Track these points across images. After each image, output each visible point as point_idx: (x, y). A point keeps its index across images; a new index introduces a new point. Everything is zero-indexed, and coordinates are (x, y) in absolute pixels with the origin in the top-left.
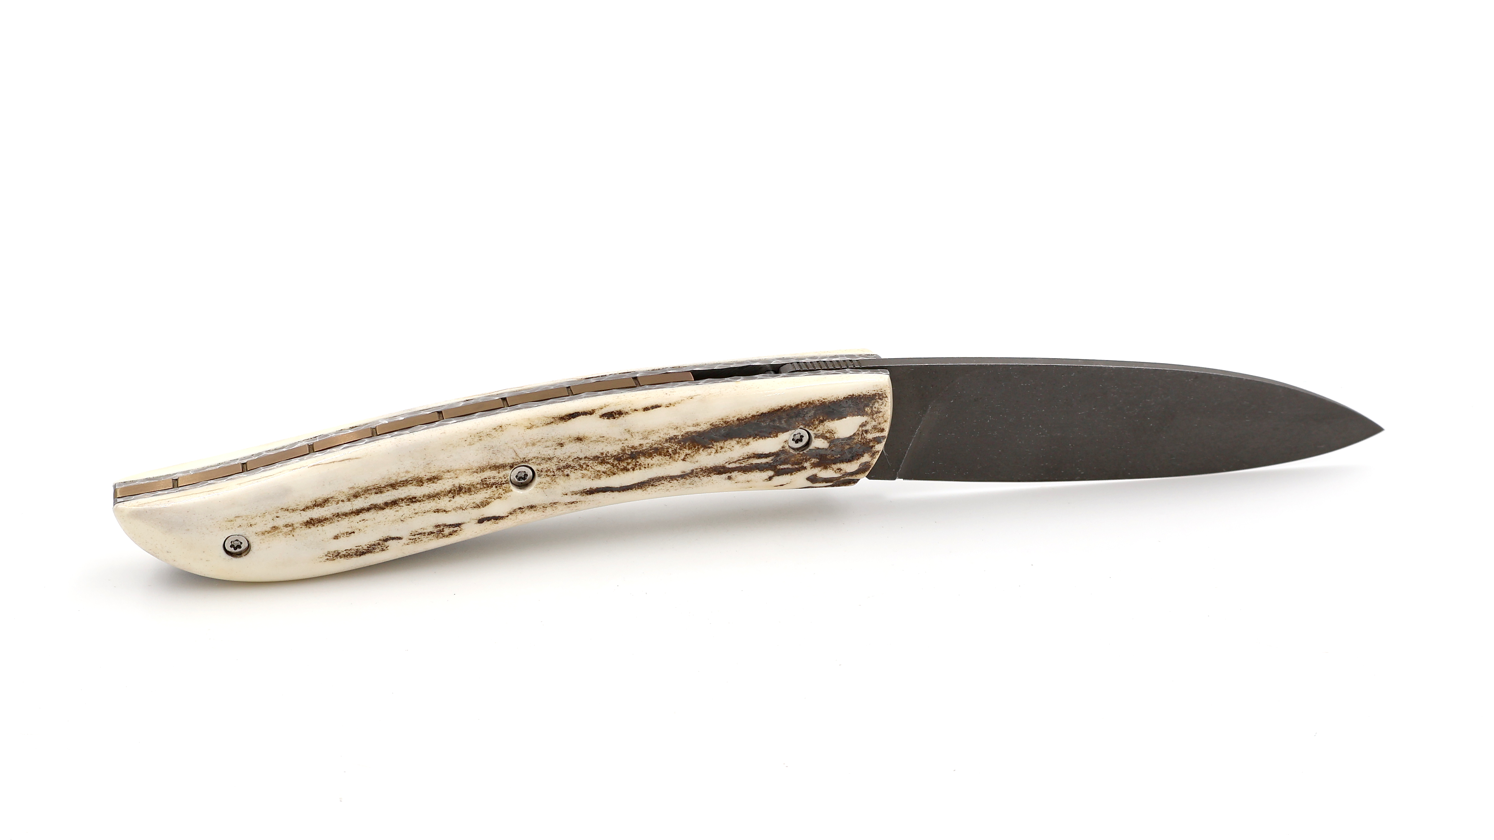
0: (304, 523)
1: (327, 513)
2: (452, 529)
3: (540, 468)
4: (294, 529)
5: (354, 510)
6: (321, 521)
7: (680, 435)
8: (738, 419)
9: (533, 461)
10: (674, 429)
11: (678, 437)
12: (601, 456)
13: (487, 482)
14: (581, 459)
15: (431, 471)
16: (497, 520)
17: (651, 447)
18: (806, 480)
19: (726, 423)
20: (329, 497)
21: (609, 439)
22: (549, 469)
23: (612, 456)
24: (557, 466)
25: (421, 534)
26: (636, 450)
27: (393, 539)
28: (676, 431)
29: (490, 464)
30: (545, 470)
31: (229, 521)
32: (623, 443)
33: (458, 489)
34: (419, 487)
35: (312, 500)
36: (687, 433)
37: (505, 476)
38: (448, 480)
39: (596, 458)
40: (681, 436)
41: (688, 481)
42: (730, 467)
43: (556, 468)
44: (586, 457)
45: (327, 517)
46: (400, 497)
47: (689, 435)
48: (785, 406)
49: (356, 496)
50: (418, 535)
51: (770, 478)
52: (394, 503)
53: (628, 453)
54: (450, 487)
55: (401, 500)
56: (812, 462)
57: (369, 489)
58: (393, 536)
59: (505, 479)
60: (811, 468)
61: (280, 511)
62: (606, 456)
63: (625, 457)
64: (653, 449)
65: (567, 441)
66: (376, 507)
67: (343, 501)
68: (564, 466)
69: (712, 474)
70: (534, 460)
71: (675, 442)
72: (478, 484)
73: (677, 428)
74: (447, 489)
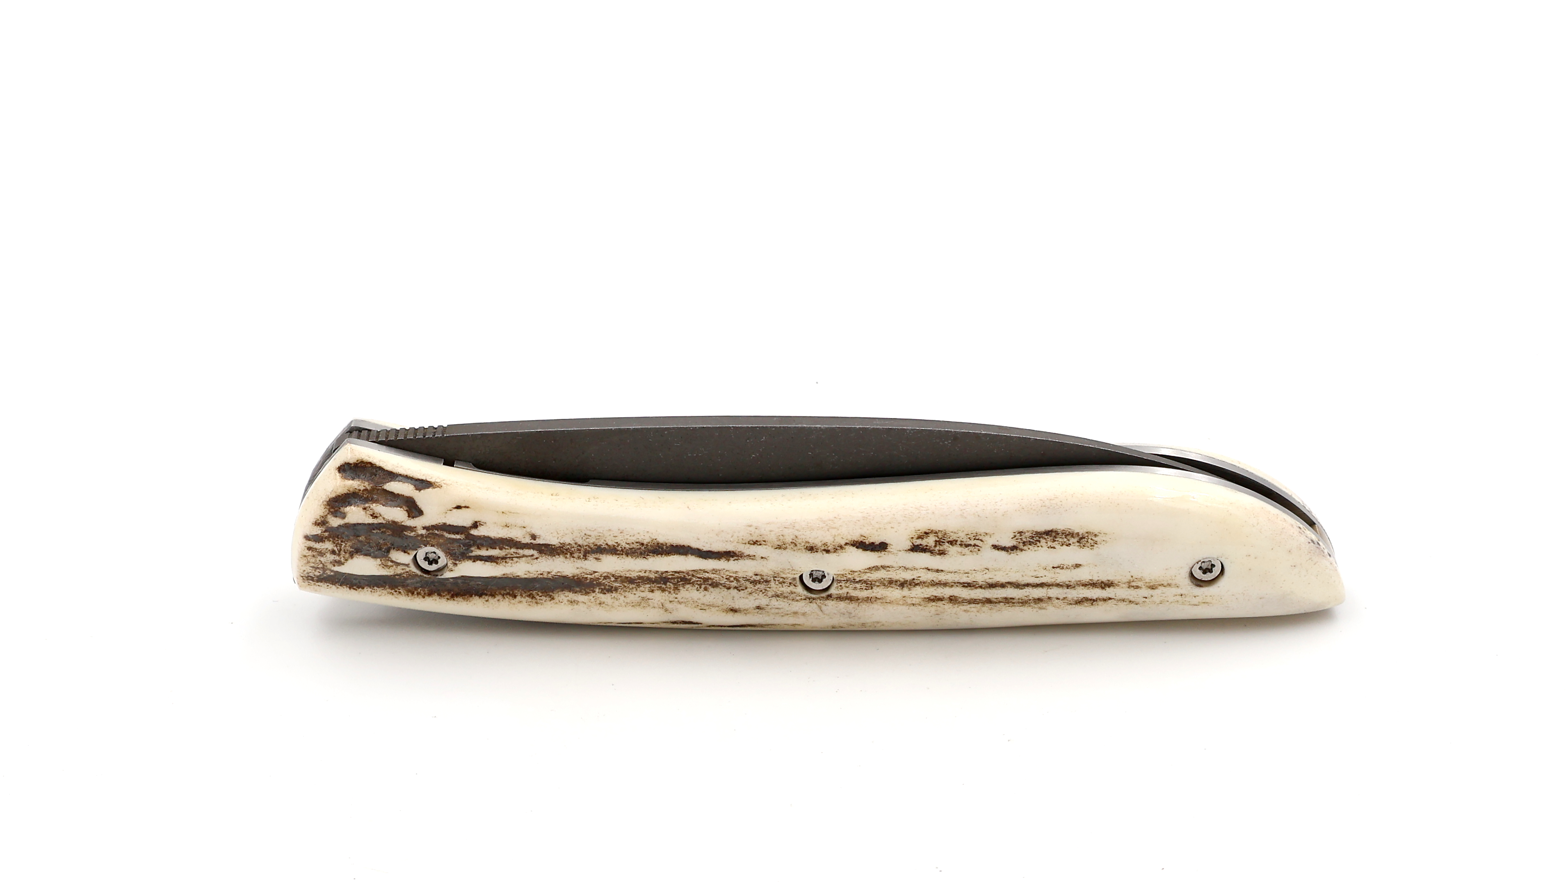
0: (1113, 586)
1: (1081, 591)
2: (924, 542)
3: (792, 588)
4: (1129, 582)
5: (1046, 588)
6: (1093, 584)
7: (596, 593)
8: (515, 597)
9: (800, 598)
10: (604, 603)
11: (600, 590)
12: (708, 586)
13: (865, 585)
14: (736, 588)
15: (935, 607)
16: (861, 542)
17: (639, 586)
18: (424, 513)
19: (532, 596)
20: (1074, 606)
21: (694, 606)
22: (780, 585)
23: (693, 583)
24: (769, 586)
25: (967, 546)
26: (659, 585)
27: (1004, 549)
28: (603, 600)
29: (857, 604)
30: (786, 584)
31: (1207, 603)
32: (676, 598)
33: (905, 585)
34: (955, 595)
35: (1097, 606)
36: (587, 593)
37: (840, 587)
38: (916, 596)
39: (715, 585)
40: (595, 591)
41: (591, 540)
42: (532, 550)
43: (771, 584)
44: (729, 588)
45: (1083, 587)
46: (983, 590)
47: (585, 590)
48: (448, 599)
49: (1040, 600)
50: (970, 545)
51: (475, 525)
52: (992, 586)
53: (671, 584)
54: (915, 589)
55: (983, 587)
56: (414, 533)
57: (1021, 604)
58: (1003, 553)
59: (840, 584)
60: (416, 527)
61: (1141, 602)
62: (700, 585)
63: (676, 580)
64: (636, 583)
65: (750, 610)
66: (1017, 585)
67: (1058, 599)
68: (759, 583)
69: (557, 546)
70: (798, 598)
71: (604, 584)
72: (878, 586)
73: (600, 604)
74: (919, 588)
